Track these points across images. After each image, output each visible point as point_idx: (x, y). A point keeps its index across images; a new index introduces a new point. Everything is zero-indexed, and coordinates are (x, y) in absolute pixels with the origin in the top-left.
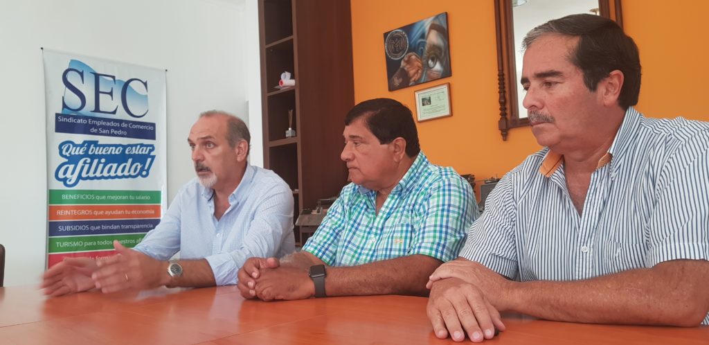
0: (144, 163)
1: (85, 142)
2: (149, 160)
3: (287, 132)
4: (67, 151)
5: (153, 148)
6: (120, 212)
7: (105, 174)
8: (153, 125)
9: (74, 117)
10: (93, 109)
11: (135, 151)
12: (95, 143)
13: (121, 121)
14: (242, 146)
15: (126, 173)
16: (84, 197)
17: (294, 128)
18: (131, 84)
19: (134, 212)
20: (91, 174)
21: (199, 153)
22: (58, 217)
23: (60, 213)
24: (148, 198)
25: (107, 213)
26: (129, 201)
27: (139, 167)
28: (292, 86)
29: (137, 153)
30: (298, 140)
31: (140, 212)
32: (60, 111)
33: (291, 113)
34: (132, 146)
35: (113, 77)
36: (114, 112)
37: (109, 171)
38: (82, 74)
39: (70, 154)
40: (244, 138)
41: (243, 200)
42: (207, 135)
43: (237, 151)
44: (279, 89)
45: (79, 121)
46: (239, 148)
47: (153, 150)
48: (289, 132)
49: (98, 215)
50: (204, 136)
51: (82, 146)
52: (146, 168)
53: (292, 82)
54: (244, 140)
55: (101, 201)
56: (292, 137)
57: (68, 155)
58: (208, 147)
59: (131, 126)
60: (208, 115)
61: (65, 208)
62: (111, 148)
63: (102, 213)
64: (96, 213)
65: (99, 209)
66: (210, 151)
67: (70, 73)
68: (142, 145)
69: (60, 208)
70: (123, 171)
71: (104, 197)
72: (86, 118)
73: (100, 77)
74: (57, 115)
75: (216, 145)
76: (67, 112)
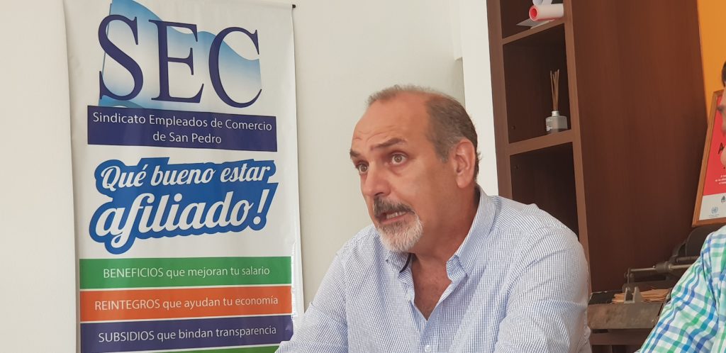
0: (255, 200)
1: (143, 161)
2: (266, 193)
3: (548, 120)
4: (110, 181)
5: (271, 167)
6: (213, 303)
7: (183, 225)
8: (272, 120)
9: (122, 112)
10: (157, 94)
11: (239, 176)
12: (163, 163)
13: (209, 116)
14: (463, 152)
15: (222, 222)
16: (145, 272)
17: (565, 111)
18: (227, 39)
19: (239, 302)
20: (156, 227)
21: (377, 181)
22: (97, 314)
23: (100, 306)
24: (265, 271)
25: (187, 305)
26: (228, 279)
27: (247, 208)
28: (557, 19)
29: (241, 179)
30: (575, 137)
31: (251, 301)
32: (95, 102)
33: (555, 77)
34: (231, 165)
35: (193, 27)
36: (197, 99)
37: (190, 219)
38: (133, 25)
39: (116, 186)
40: (465, 135)
41: (476, 270)
42: (389, 138)
43: (454, 164)
44: (529, 27)
45: (131, 120)
46: (458, 157)
47: (272, 171)
48: (554, 120)
49: (172, 311)
50: (382, 141)
51: (137, 169)
52: (260, 211)
53: (558, 9)
54: (465, 140)
55: (175, 281)
56: (560, 130)
57: (113, 189)
58: (394, 162)
59: (230, 124)
60: (386, 97)
61: (110, 296)
62: (193, 172)
63: (177, 304)
64: (167, 305)
65: (172, 296)
66: (400, 171)
67: (112, 24)
68: (251, 163)
69: (99, 296)
70: (216, 218)
71: (180, 273)
72: (145, 112)
73: (168, 28)
74: (91, 109)
75: (410, 157)
76: (109, 102)
